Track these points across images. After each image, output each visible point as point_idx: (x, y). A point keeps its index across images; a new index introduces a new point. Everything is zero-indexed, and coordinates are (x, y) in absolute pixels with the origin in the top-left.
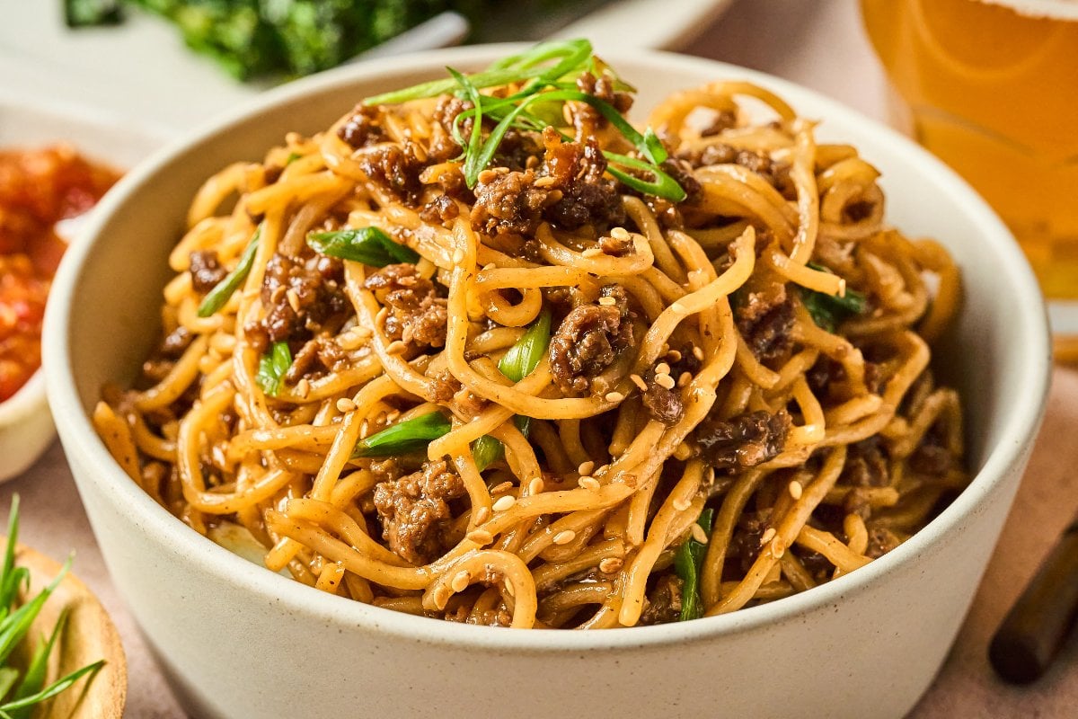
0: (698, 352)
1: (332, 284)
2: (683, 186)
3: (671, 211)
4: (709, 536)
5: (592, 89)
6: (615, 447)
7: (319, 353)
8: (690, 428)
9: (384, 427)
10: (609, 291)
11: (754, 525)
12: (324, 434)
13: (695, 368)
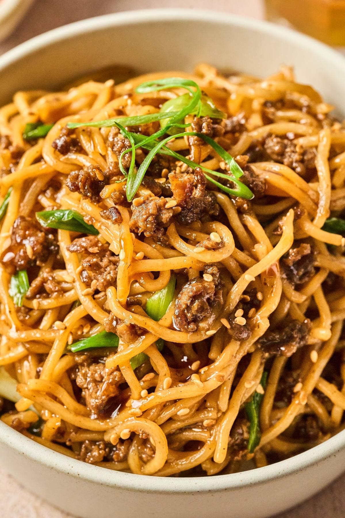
0: (260, 296)
1: (50, 236)
2: (252, 189)
3: (245, 206)
4: (265, 389)
5: (200, 128)
6: (212, 355)
7: (45, 284)
8: (256, 339)
9: (82, 336)
10: (210, 270)
11: (291, 380)
12: (48, 336)
13: (257, 305)
